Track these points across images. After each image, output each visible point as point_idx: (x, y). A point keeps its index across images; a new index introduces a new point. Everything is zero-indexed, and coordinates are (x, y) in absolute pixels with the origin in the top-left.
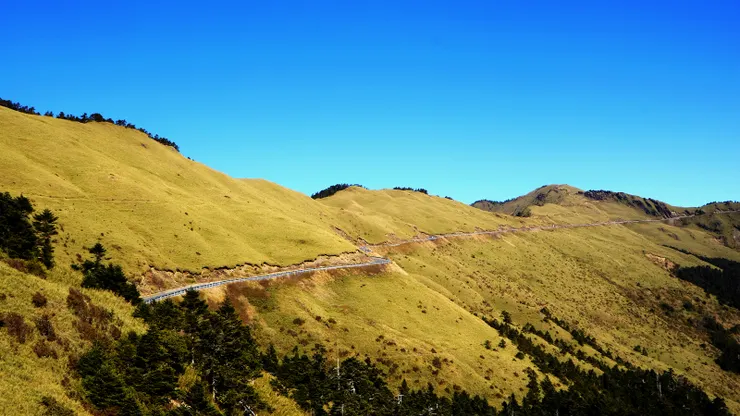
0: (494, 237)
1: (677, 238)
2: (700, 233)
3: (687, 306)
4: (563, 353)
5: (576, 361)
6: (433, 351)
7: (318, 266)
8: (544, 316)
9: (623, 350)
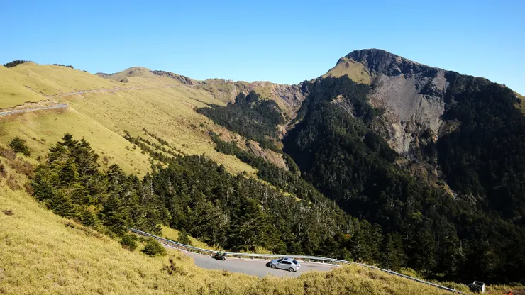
0: (112, 92)
1: (195, 94)
2: (205, 93)
3: (202, 125)
4: (157, 149)
5: (163, 153)
6: (103, 153)
7: (26, 108)
8: (144, 132)
9: (179, 146)
